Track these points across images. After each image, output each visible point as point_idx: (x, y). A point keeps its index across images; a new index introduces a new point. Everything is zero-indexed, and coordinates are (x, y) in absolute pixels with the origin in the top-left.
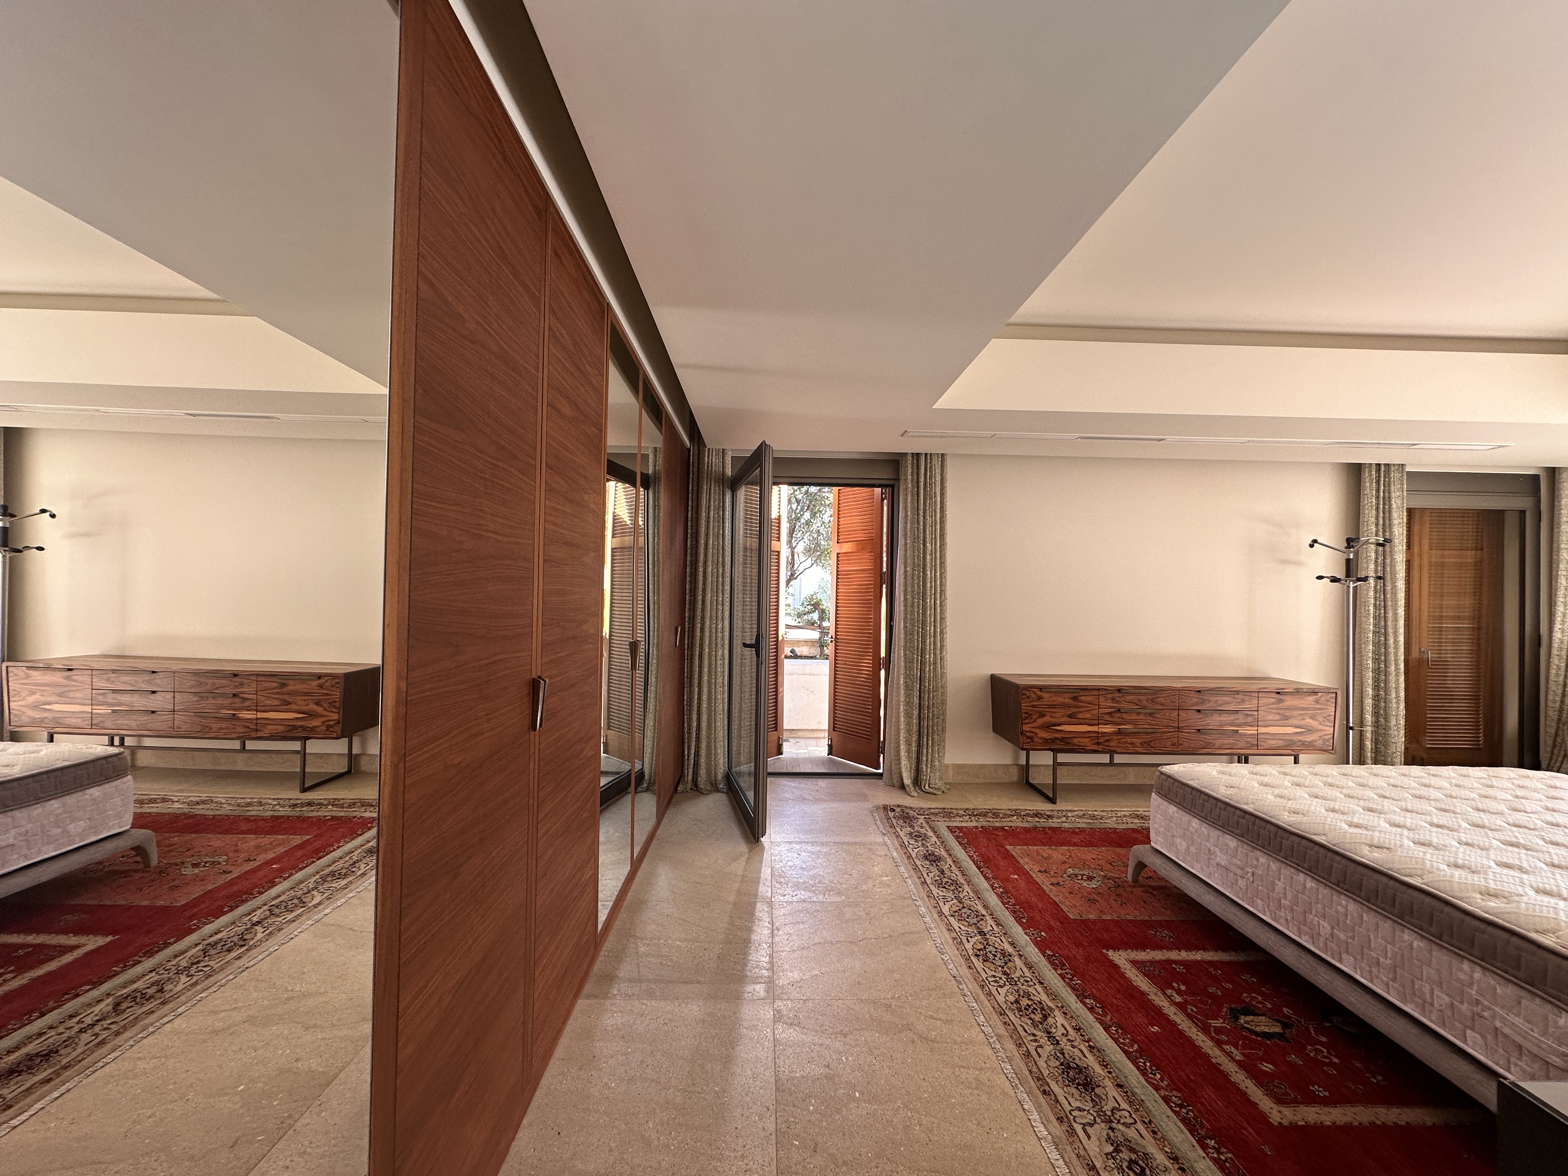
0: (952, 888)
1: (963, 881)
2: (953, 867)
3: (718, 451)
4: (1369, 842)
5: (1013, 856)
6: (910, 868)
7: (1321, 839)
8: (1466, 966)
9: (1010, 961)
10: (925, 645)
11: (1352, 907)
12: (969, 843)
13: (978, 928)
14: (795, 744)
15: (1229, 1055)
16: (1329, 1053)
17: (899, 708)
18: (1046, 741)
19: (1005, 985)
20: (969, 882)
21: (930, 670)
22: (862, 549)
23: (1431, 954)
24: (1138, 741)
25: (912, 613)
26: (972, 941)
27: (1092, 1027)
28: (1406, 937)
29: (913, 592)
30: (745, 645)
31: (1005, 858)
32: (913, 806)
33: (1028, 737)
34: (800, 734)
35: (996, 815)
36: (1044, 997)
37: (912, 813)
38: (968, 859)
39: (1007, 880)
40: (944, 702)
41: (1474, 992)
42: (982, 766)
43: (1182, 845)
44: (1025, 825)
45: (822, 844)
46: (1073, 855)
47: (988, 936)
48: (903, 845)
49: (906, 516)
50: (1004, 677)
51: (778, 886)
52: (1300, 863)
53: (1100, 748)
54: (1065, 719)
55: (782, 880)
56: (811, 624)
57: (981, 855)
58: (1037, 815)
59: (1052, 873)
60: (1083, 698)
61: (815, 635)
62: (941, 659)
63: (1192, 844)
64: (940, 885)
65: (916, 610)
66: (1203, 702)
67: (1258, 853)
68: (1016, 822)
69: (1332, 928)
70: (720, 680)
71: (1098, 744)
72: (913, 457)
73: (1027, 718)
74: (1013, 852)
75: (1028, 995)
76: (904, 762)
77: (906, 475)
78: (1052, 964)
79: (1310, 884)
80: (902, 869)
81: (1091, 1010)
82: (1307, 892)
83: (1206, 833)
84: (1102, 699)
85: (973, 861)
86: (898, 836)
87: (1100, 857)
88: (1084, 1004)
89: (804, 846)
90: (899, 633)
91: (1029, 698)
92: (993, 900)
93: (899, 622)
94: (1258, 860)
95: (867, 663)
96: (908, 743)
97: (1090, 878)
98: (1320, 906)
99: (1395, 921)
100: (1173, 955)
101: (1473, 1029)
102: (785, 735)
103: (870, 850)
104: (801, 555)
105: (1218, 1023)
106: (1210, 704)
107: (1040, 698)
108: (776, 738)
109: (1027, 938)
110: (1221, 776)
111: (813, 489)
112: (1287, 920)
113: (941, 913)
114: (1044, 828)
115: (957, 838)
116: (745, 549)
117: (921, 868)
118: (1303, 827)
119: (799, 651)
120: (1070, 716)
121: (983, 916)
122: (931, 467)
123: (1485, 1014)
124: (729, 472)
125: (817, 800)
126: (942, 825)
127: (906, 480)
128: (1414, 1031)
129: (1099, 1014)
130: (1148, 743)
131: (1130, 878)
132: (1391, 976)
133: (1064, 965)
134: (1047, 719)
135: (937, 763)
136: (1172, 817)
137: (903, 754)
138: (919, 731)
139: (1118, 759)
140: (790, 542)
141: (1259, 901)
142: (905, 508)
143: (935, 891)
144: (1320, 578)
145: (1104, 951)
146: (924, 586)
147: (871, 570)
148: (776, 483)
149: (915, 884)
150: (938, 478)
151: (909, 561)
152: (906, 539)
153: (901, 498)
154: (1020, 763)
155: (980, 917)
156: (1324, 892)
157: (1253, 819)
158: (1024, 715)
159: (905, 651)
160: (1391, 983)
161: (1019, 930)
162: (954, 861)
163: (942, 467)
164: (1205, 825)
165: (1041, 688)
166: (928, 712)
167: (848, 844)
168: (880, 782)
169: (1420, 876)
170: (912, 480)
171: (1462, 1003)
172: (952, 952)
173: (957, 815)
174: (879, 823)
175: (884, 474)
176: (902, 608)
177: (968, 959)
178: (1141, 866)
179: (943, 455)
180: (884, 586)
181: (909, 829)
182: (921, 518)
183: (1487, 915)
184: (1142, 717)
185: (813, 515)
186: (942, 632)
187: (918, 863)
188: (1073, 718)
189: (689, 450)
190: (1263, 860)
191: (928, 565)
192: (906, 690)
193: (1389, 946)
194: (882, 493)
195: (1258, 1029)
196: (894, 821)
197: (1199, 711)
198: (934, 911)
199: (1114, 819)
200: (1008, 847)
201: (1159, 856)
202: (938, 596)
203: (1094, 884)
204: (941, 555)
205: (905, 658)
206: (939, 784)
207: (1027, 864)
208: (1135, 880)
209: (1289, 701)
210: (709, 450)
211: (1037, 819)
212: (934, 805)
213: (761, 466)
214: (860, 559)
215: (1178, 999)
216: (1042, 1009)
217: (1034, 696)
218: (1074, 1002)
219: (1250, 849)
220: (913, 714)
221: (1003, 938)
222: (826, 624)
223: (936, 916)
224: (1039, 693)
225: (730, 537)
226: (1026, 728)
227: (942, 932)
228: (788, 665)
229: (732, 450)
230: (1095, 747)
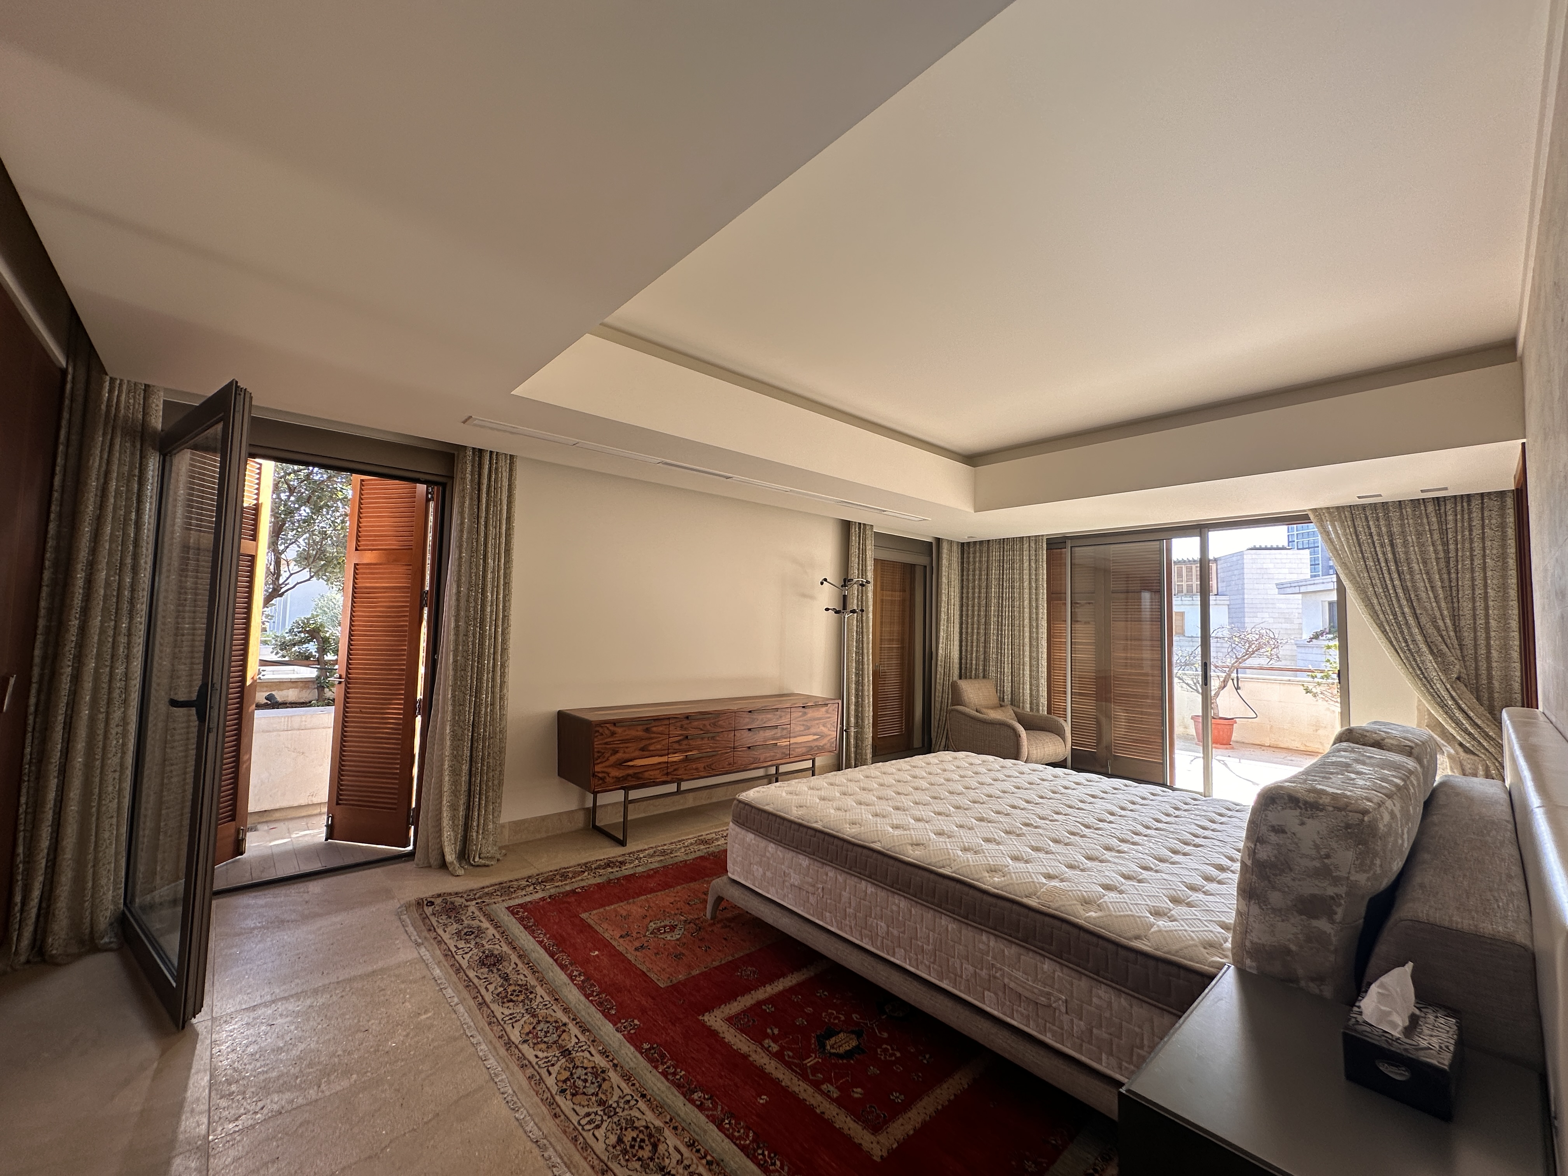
0: (521, 998)
1: (533, 982)
2: (520, 965)
3: (133, 387)
4: (910, 842)
5: (589, 926)
6: (461, 987)
7: (877, 846)
8: (984, 937)
9: (604, 1080)
10: (481, 683)
11: (903, 904)
12: (537, 923)
13: (561, 1046)
14: (268, 831)
15: (827, 1095)
16: (893, 1049)
17: (442, 765)
18: (618, 780)
19: (602, 1121)
20: (542, 981)
21: (486, 712)
22: (395, 560)
23: (960, 932)
24: (701, 766)
25: (465, 643)
26: (554, 1070)
27: (705, 1132)
28: (943, 922)
29: (467, 617)
30: (174, 703)
31: (581, 931)
32: (460, 889)
33: (601, 779)
34: (277, 815)
35: (564, 876)
36: (650, 1116)
37: (458, 901)
38: (538, 948)
39: (587, 961)
40: (502, 751)
41: (990, 958)
42: (544, 818)
43: (758, 871)
44: (599, 880)
45: (316, 992)
46: (652, 905)
47: (574, 1054)
48: (448, 955)
49: (462, 523)
50: (573, 713)
51: (223, 1103)
52: (862, 871)
53: (669, 778)
54: (637, 753)
55: (234, 1088)
56: (304, 659)
57: (553, 937)
58: (609, 864)
59: (634, 934)
60: (654, 729)
61: (310, 673)
62: (501, 698)
63: (768, 869)
64: (505, 999)
65: (470, 639)
66: (753, 720)
67: (828, 868)
68: (589, 880)
69: (888, 927)
70: (113, 761)
71: (667, 774)
72: (474, 453)
73: (599, 757)
74: (589, 921)
75: (631, 1123)
76: (447, 834)
77: (464, 472)
78: (651, 1060)
79: (871, 889)
80: (449, 992)
81: (701, 1107)
82: (868, 898)
83: (781, 856)
84: (672, 728)
85: (546, 949)
86: (441, 942)
87: (677, 899)
88: (692, 1101)
89: (281, 1007)
90: (447, 669)
91: (602, 734)
92: (573, 995)
93: (447, 655)
94: (827, 875)
95: (395, 710)
96: (454, 808)
97: (673, 928)
98: (878, 908)
99: (935, 910)
100: (761, 994)
101: (989, 990)
102: (250, 821)
103: (397, 976)
104: (292, 564)
105: (810, 1062)
106: (758, 723)
107: (613, 734)
108: (233, 831)
109: (619, 1035)
110: (789, 797)
111: (318, 474)
112: (851, 928)
113: (509, 1044)
114: (618, 879)
115: (521, 920)
116: (186, 548)
117: (476, 981)
118: (863, 837)
119: (280, 696)
120: (642, 749)
121: (565, 1025)
122: (496, 469)
123: (998, 975)
124: (157, 422)
125: (306, 918)
126: (500, 909)
127: (464, 479)
128: (949, 1003)
129: (709, 1109)
130: (709, 766)
131: (709, 916)
132: (932, 960)
133: (663, 1056)
134: (619, 755)
135: (491, 826)
136: (749, 845)
137: (446, 822)
138: (470, 790)
139: (685, 786)
140: (273, 545)
141: (828, 914)
142: (462, 513)
143: (498, 1010)
144: (827, 609)
145: (700, 1018)
146: (483, 610)
147: (408, 588)
148: (253, 456)
149: (469, 1011)
150: (506, 484)
151: (463, 579)
152: (460, 552)
153: (456, 500)
154: (587, 806)
155: (561, 1028)
156: (882, 894)
157: (822, 836)
158: (596, 755)
159: (454, 691)
160: (932, 965)
161: (609, 1027)
162: (520, 957)
163: (511, 470)
164: (780, 848)
165: (614, 723)
166: (482, 764)
167: (361, 977)
168: (409, 866)
169: (949, 866)
170: (472, 481)
171: (982, 969)
172: (530, 1101)
173: (519, 888)
174: (410, 929)
175: (433, 468)
176: (452, 637)
177: (551, 1103)
178: (720, 899)
179: (512, 457)
180: (426, 611)
181: (455, 926)
182: (483, 528)
183: (996, 891)
184: (706, 741)
185: (317, 510)
186: (503, 666)
187: (472, 974)
188: (645, 751)
189: (64, 372)
190: (831, 874)
191: (489, 586)
192: (452, 741)
193: (931, 933)
194: (428, 493)
195: (842, 1050)
196: (434, 920)
197: (750, 730)
198: (499, 1044)
199: (683, 850)
200: (584, 916)
201: (736, 886)
202: (500, 623)
203: (677, 935)
204: (505, 573)
205: (454, 701)
206: (492, 850)
207: (609, 933)
208: (713, 917)
209: (811, 713)
210: (112, 380)
211: (610, 870)
212: (486, 882)
213: (225, 420)
214: (391, 573)
215: (775, 1048)
216: (650, 1136)
217: (607, 732)
218: (681, 1105)
219: (820, 865)
220: (461, 770)
221: (592, 1049)
222: (330, 657)
223: (502, 1051)
224: (612, 728)
225: (153, 527)
226: (598, 768)
227: (512, 1074)
228: (261, 719)
229: (166, 390)
230: (664, 778)
